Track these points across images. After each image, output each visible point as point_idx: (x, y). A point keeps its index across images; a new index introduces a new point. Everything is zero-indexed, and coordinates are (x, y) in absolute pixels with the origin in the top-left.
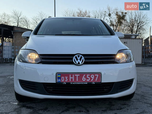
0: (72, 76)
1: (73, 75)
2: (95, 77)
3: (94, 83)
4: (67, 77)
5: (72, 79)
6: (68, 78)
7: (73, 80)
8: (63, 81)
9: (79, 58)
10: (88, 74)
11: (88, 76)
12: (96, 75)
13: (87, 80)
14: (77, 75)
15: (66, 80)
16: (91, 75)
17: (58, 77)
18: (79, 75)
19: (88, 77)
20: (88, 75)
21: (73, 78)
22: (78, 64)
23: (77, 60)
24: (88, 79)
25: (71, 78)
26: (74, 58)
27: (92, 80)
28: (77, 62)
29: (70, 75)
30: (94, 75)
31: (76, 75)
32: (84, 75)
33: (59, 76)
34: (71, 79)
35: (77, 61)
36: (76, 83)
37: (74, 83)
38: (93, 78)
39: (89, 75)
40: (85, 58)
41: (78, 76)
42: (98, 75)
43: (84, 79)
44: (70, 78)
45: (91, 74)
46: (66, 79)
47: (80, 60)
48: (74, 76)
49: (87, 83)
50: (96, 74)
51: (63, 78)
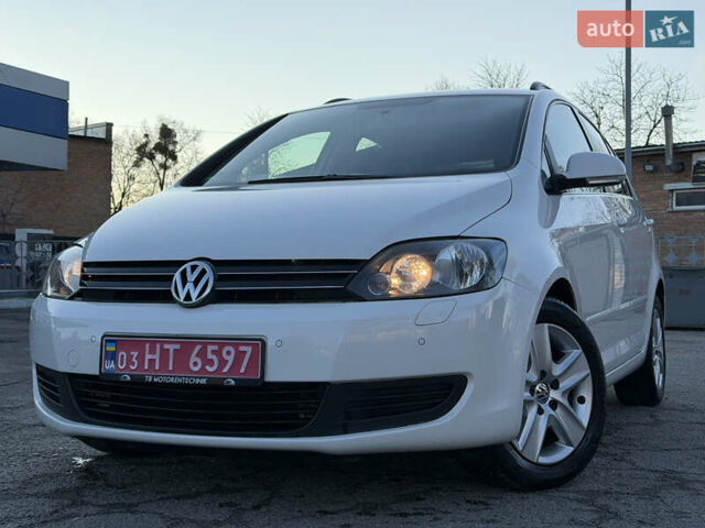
1: (158, 346)
2: (240, 356)
3: (233, 382)
4: (135, 354)
5: (152, 361)
6: (141, 358)
7: (157, 367)
8: (122, 368)
9: (191, 277)
10: (210, 343)
11: (213, 352)
12: (242, 348)
13: (208, 368)
14: (171, 347)
15: (133, 364)
16: (222, 346)
17: (107, 352)
18: (178, 347)
19: (210, 356)
20: (210, 348)
21: (157, 357)
23: (185, 283)
24: (212, 366)
25: (151, 357)
26: (177, 276)
27: (225, 370)
29: (147, 346)
30: (236, 346)
31: (166, 346)
32: (198, 348)
33: (111, 348)
34: (149, 360)
36: (164, 379)
37: (156, 376)
38: (230, 359)
39: (216, 348)
41: (175, 350)
42: (249, 350)
43: (195, 364)
44: (148, 357)
45: (222, 341)
46: (134, 360)
48: (162, 348)
49: (204, 381)
50: (244, 345)
51: (122, 356)
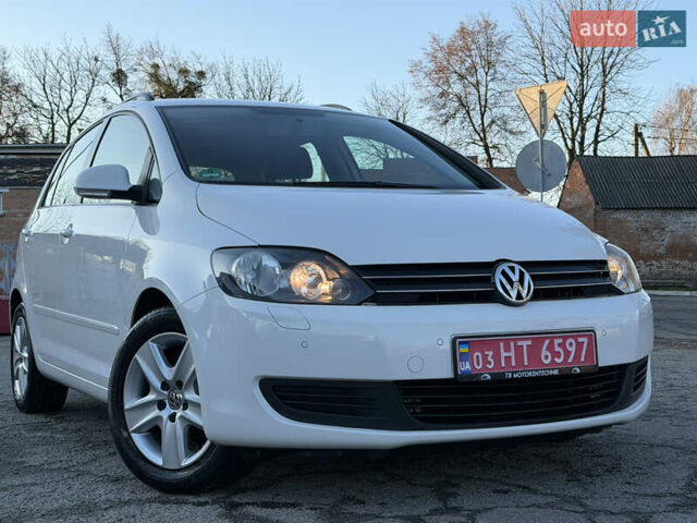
0: (507, 349)
1: (512, 344)
2: (579, 346)
3: (578, 371)
4: (491, 353)
5: (508, 359)
6: (497, 357)
7: (513, 364)
8: (478, 368)
9: (515, 278)
10: (556, 337)
11: (559, 345)
12: (580, 340)
13: (556, 359)
14: (525, 344)
15: (490, 363)
16: (565, 338)
17: (461, 354)
18: (529, 343)
19: (557, 349)
20: (557, 341)
21: (512, 354)
22: (518, 303)
23: (511, 283)
24: (559, 357)
25: (507, 354)
26: (499, 277)
27: (570, 360)
28: (514, 294)
29: (502, 344)
30: (575, 338)
31: (519, 343)
32: (547, 342)
33: (464, 349)
34: (506, 357)
35: (512, 286)
36: (524, 374)
37: (516, 372)
38: (572, 349)
39: (560, 341)
40: (533, 278)
41: (528, 346)
42: (585, 340)
43: (546, 357)
44: (504, 354)
45: (565, 334)
46: (490, 359)
47: (521, 281)
48: (515, 344)
49: (556, 372)
50: (580, 336)
51: (478, 357)
